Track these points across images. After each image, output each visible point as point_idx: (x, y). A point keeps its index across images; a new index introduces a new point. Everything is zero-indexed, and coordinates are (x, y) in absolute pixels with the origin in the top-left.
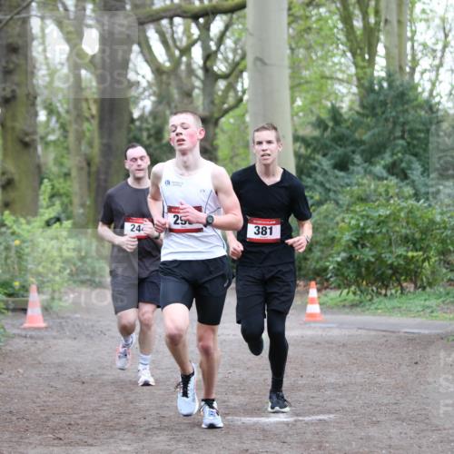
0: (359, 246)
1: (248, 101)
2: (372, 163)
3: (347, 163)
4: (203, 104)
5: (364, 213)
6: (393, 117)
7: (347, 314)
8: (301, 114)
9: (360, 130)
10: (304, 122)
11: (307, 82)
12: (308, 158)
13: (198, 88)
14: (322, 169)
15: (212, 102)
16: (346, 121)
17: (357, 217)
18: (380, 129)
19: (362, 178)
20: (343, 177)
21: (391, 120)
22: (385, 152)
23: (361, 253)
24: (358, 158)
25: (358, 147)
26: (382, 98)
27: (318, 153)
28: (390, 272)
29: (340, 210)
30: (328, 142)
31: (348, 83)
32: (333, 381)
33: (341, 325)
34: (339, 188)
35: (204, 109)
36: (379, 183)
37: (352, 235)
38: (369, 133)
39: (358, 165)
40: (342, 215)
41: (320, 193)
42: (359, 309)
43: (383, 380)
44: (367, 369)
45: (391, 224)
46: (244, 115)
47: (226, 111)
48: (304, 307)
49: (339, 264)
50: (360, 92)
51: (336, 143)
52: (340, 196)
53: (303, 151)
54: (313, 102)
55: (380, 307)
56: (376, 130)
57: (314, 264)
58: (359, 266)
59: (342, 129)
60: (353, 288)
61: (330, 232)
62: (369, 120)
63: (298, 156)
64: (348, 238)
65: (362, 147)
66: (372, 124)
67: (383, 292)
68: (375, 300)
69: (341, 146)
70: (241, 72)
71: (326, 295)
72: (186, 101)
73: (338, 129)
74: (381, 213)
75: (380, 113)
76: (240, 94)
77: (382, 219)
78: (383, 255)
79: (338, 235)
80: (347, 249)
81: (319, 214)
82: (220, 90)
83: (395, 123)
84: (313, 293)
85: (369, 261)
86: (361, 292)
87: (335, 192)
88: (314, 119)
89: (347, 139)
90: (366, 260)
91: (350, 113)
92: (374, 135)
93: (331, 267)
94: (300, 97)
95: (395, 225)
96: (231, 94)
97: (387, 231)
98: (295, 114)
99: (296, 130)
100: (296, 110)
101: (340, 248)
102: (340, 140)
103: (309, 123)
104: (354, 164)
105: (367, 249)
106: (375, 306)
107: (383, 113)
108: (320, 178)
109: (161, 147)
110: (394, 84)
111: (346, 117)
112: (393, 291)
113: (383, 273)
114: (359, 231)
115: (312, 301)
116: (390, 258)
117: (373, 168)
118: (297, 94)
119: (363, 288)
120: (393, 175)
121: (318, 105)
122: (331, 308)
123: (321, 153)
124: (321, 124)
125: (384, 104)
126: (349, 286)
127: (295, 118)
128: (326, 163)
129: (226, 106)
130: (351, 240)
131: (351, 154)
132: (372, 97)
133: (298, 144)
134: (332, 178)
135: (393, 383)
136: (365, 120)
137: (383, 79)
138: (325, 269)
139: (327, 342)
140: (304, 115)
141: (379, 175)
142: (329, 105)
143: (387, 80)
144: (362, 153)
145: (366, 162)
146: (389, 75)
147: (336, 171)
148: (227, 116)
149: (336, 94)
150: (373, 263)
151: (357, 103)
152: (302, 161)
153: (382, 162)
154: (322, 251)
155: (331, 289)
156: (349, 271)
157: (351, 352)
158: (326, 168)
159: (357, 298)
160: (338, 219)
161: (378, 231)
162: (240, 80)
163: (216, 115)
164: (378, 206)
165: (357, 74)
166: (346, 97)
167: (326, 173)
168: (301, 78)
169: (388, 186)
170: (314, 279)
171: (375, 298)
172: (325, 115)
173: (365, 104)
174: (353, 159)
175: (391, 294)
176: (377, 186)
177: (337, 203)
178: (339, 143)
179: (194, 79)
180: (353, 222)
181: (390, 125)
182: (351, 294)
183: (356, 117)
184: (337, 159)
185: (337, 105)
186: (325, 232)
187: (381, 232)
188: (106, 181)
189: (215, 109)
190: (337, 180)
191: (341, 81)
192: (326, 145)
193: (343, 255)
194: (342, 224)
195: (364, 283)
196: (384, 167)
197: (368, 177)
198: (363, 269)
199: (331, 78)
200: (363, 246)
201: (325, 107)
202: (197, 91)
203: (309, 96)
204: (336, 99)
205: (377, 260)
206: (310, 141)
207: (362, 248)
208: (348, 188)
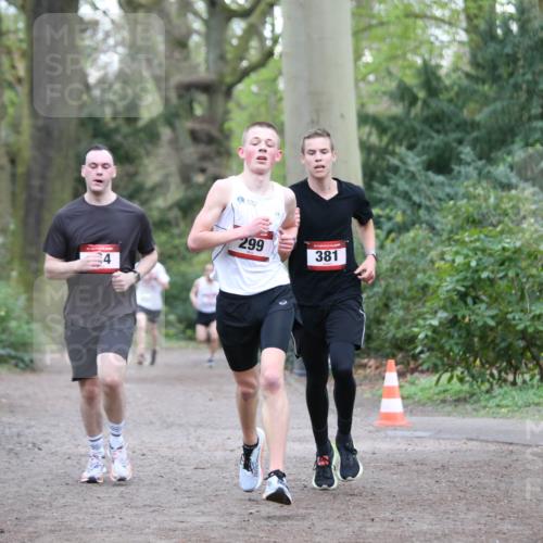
0: (469, 300)
1: (281, 56)
2: (491, 161)
3: (450, 160)
4: (207, 61)
5: (478, 244)
6: (528, 82)
7: (449, 414)
8: (371, 78)
9: (472, 105)
10: (376, 92)
11: (382, 24)
12: (384, 152)
13: (197, 32)
14: (407, 171)
15: (222, 57)
16: (447, 89)
17: (465, 251)
18: (505, 103)
19: (474, 186)
20: (443, 184)
21: (524, 86)
22: (513, 142)
23: (473, 312)
24: (467, 152)
25: (468, 133)
26: (508, 50)
27: (401, 145)
28: (522, 344)
29: (436, 239)
30: (418, 126)
31: (450, 24)
32: (425, 527)
33: (438, 434)
34: (435, 202)
35: (208, 69)
36: (504, 194)
37: (458, 281)
38: (487, 110)
39: (469, 164)
40: (440, 248)
41: (404, 212)
42: (468, 407)
43: (509, 527)
44: (483, 507)
45: (524, 264)
46: (274, 80)
47: (245, 73)
48: (376, 402)
49: (435, 330)
50: (471, 40)
51: (431, 127)
52: (437, 217)
53: (374, 139)
54: (393, 58)
55: (504, 402)
56: (499, 105)
57: (393, 330)
58: (470, 334)
59: (441, 104)
60: (458, 371)
61: (420, 276)
62: (486, 87)
63: (366, 148)
64: (450, 287)
65: (475, 134)
66: (492, 94)
67: (510, 377)
68: (497, 390)
69: (438, 132)
70: (271, 6)
71: (413, 383)
72: (177, 55)
73: (433, 103)
74: (506, 245)
75: (505, 75)
76: (269, 43)
77: (507, 254)
78: (510, 316)
79: (434, 282)
80: (448, 304)
81: (403, 245)
82: (234, 36)
83: (530, 93)
84: (391, 378)
85: (485, 326)
86: (473, 377)
87: (428, 209)
88: (392, 85)
89: (450, 121)
90: (480, 324)
91: (454, 76)
92: (494, 112)
93: (421, 336)
94: (371, 49)
95: (531, 265)
96: (254, 43)
97: (517, 275)
98: (360, 79)
99: (363, 105)
100: (363, 70)
101: (436, 304)
102: (436, 121)
103: (384, 93)
104: (460, 162)
105: (483, 306)
106: (497, 401)
107: (511, 75)
108: (403, 185)
109: (136, 132)
110: (529, 26)
111: (448, 82)
112: (527, 377)
113: (510, 346)
114: (469, 275)
115: (390, 393)
116: (521, 322)
117: (492, 169)
118: (364, 44)
119: (475, 371)
120: (526, 180)
121: (400, 62)
122: (422, 404)
123: (405, 143)
124: (404, 94)
125: (512, 59)
126: (452, 368)
127: (362, 85)
128: (413, 161)
129: (245, 64)
130: (455, 290)
131: (455, 145)
132: (492, 48)
133: (366, 129)
134: (424, 186)
135: (528, 532)
136: (480, 87)
137: (511, 17)
138: (412, 339)
139: (416, 462)
140: (377, 80)
141: (504, 180)
142: (419, 61)
143: (518, 20)
144: (475, 143)
145: (480, 159)
146: (522, 10)
147: (431, 174)
148: (247, 81)
149: (432, 43)
150: (492, 329)
151: (467, 59)
152: (373, 157)
153: (509, 159)
154: (407, 309)
155: (422, 372)
156: (452, 342)
157: (456, 479)
158: (412, 168)
159: (466, 387)
160: (433, 254)
161: (501, 275)
162: (268, 19)
163: (229, 80)
164: (502, 232)
165: (466, 9)
166: (448, 49)
167: (413, 177)
168: (373, 17)
169: (519, 200)
170: (394, 356)
171: (495, 387)
172: (412, 80)
173: (480, 60)
174: (461, 153)
175: (524, 382)
176: (499, 200)
177: (432, 228)
178: (437, 126)
179: (191, 17)
180: (459, 260)
181: (523, 96)
182: (455, 379)
183: (465, 82)
184: (432, 155)
185: (433, 62)
186: (412, 277)
187: (506, 276)
188: (42, 189)
189: (227, 70)
190: (431, 188)
191: (440, 21)
192: (414, 129)
193: (442, 315)
194: (440, 264)
195: (478, 362)
196: (512, 167)
197: (484, 184)
198: (476, 339)
199: (423, 16)
200: (476, 300)
201: (411, 66)
202: (195, 39)
203: (385, 47)
204: (431, 52)
205: (498, 324)
206: (386, 123)
207: (475, 303)
208: (452, 203)
